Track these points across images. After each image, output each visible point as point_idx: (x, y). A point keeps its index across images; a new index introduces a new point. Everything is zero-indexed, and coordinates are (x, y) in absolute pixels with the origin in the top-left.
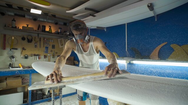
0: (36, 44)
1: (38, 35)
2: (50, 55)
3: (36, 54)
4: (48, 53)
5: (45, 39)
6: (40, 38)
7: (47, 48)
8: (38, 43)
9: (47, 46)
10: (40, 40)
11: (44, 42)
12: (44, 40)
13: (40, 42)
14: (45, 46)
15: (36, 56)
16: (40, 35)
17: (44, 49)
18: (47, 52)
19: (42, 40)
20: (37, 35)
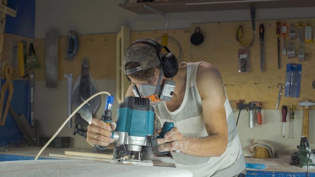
0: (244, 56)
1: (253, 14)
2: (307, 104)
3: (247, 102)
4: (302, 95)
5: (284, 29)
6: (262, 27)
7: (294, 69)
8: (255, 51)
9: (295, 61)
10: (262, 36)
11: (279, 41)
12: (278, 31)
13: (262, 45)
14: (286, 61)
15: (244, 112)
16: (261, 14)
17: (281, 76)
18: (294, 90)
19: (271, 33)
20: (246, 14)
